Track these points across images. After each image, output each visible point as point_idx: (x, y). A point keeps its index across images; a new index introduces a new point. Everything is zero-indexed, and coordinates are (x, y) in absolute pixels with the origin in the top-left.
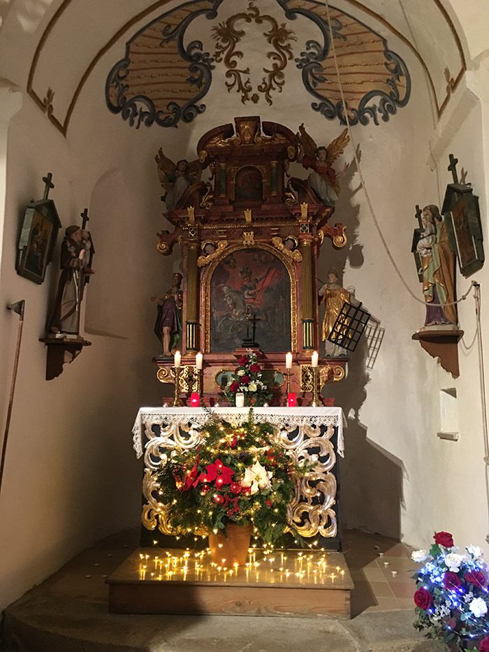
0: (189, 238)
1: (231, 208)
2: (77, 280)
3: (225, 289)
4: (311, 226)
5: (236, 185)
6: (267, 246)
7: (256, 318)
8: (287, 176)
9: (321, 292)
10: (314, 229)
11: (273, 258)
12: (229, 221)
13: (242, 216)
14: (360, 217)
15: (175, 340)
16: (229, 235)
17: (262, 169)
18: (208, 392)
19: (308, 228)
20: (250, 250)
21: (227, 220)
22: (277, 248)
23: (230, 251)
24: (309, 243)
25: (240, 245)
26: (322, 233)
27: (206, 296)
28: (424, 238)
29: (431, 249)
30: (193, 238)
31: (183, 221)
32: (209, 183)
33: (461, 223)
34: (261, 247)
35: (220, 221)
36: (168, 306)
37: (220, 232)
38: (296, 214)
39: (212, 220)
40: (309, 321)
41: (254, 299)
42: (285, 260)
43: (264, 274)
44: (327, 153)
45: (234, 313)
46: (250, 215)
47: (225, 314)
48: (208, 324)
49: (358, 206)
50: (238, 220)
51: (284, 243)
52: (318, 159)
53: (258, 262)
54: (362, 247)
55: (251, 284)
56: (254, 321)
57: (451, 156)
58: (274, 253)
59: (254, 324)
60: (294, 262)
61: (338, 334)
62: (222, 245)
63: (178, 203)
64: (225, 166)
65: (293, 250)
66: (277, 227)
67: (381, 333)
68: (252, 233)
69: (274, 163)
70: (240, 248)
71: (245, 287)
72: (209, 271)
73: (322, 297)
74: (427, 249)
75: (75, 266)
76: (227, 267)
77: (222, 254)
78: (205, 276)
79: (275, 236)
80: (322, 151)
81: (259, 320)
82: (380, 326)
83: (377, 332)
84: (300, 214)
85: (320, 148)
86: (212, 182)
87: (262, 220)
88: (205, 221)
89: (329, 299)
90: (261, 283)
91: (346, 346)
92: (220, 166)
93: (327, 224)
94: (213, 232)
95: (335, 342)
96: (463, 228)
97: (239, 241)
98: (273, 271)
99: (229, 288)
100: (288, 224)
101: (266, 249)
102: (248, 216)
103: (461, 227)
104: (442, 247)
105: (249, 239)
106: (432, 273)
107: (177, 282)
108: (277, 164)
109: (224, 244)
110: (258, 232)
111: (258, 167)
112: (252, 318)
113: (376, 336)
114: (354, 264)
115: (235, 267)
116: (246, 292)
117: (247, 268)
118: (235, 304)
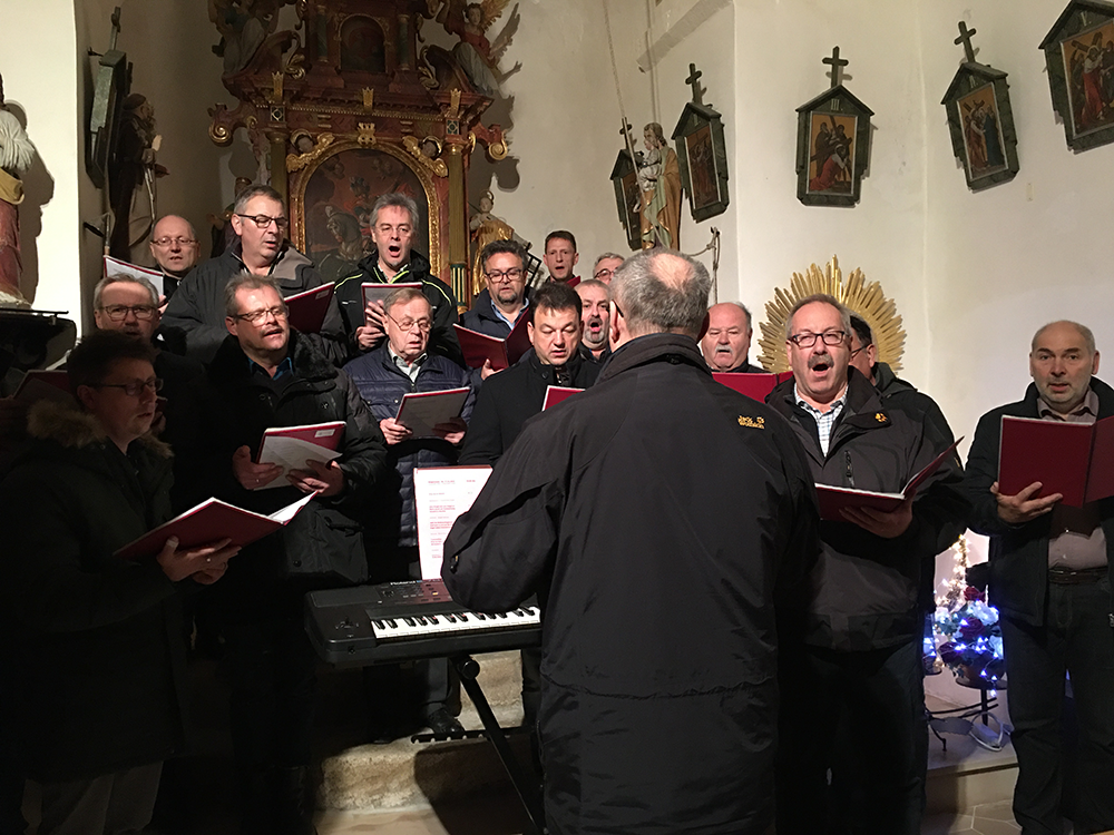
0: (272, 123)
1: (340, 83)
2: (151, 183)
3: (328, 210)
4: (461, 125)
5: (342, 44)
6: (391, 148)
8: (420, 39)
9: (473, 225)
10: (465, 129)
11: (402, 167)
12: (335, 102)
13: (356, 98)
14: (513, 114)
16: (335, 126)
17: (384, 24)
19: (457, 128)
20: (367, 151)
21: (332, 100)
22: (410, 153)
23: (336, 151)
24: (460, 151)
25: (351, 143)
26: (473, 138)
27: (300, 220)
28: (647, 165)
29: (655, 180)
30: (277, 123)
31: (259, 94)
32: (296, 34)
33: (699, 154)
34: (383, 149)
35: (322, 101)
37: (320, 119)
38: (441, 104)
39: (308, 98)
40: (462, 266)
42: (421, 172)
43: (387, 191)
44: (482, 13)
45: (343, 247)
46: (372, 97)
47: (329, 249)
49: (511, 99)
50: (350, 102)
51: (420, 146)
52: (466, 20)
53: (378, 171)
54: (517, 161)
55: (370, 204)
57: (692, 66)
58: (405, 160)
60: (436, 177)
62: (326, 140)
63: (249, 62)
64: (326, 11)
65: (434, 159)
66: (411, 120)
68: (373, 125)
69: (404, 18)
70: (351, 147)
71: (360, 210)
72: (303, 180)
73: (475, 231)
74: (650, 180)
75: (148, 161)
76: (329, 176)
77: (323, 154)
78: (298, 187)
79: (407, 134)
80: (476, 11)
84: (449, 105)
85: (473, 5)
86: (302, 33)
87: (388, 107)
88: (296, 98)
89: (483, 235)
92: (317, 10)
93: (480, 124)
94: (309, 116)
96: (701, 161)
97: (352, 137)
98: (401, 188)
99: (334, 208)
100: (426, 116)
101: (390, 152)
102: (368, 97)
103: (698, 159)
104: (669, 180)
105: (366, 134)
106: (655, 213)
108: (408, 20)
109: (328, 139)
110: (381, 125)
111: (377, 20)
114: (504, 185)
115: (344, 176)
116: (361, 217)
117: (363, 180)
118: (344, 235)
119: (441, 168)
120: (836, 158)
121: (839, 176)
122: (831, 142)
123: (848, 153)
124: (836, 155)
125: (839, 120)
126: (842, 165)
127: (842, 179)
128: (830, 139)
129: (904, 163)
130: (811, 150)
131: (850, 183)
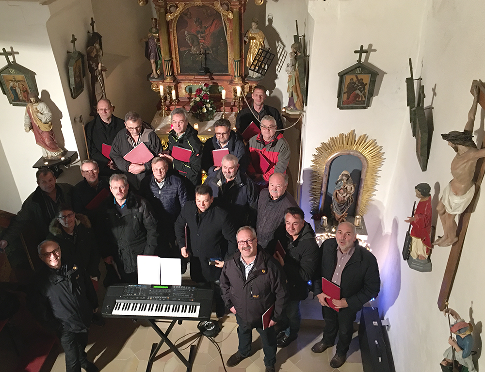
3: (186, 33)
6: (211, 6)
7: (207, 52)
11: (215, 12)
15: (159, 64)
18: (182, 96)
20: (199, 7)
23: (187, 8)
25: (193, 5)
27: (174, 39)
34: (207, 5)
36: (151, 44)
40: (238, 61)
41: (205, 40)
43: (210, 23)
45: (193, 48)
47: (187, 49)
48: (178, 56)
51: (221, 6)
53: (206, 14)
55: (203, 30)
56: (205, 54)
58: (216, 10)
59: (206, 56)
60: (228, 19)
61: (256, 66)
62: (181, 6)
65: (227, 11)
67: (286, 53)
71: (198, 32)
72: (174, 23)
75: (97, 73)
76: (185, 18)
77: (181, 12)
79: (215, 0)
81: (209, 53)
82: (285, 49)
83: (283, 52)
89: (251, 40)
90: (208, 29)
91: (260, 72)
95: (254, 71)
97: (192, 3)
98: (215, 22)
99: (188, 32)
105: (198, 2)
107: (154, 25)
112: (204, 52)
113: (283, 53)
115: (191, 18)
116: (199, 35)
117: (199, 19)
118: (192, 43)
119: (231, 16)
120: (358, 92)
121: (359, 99)
122: (355, 86)
123: (364, 89)
124: (358, 91)
125: (360, 77)
126: (361, 94)
127: (360, 100)
128: (355, 85)
129: (399, 88)
130: (345, 89)
131: (365, 101)
